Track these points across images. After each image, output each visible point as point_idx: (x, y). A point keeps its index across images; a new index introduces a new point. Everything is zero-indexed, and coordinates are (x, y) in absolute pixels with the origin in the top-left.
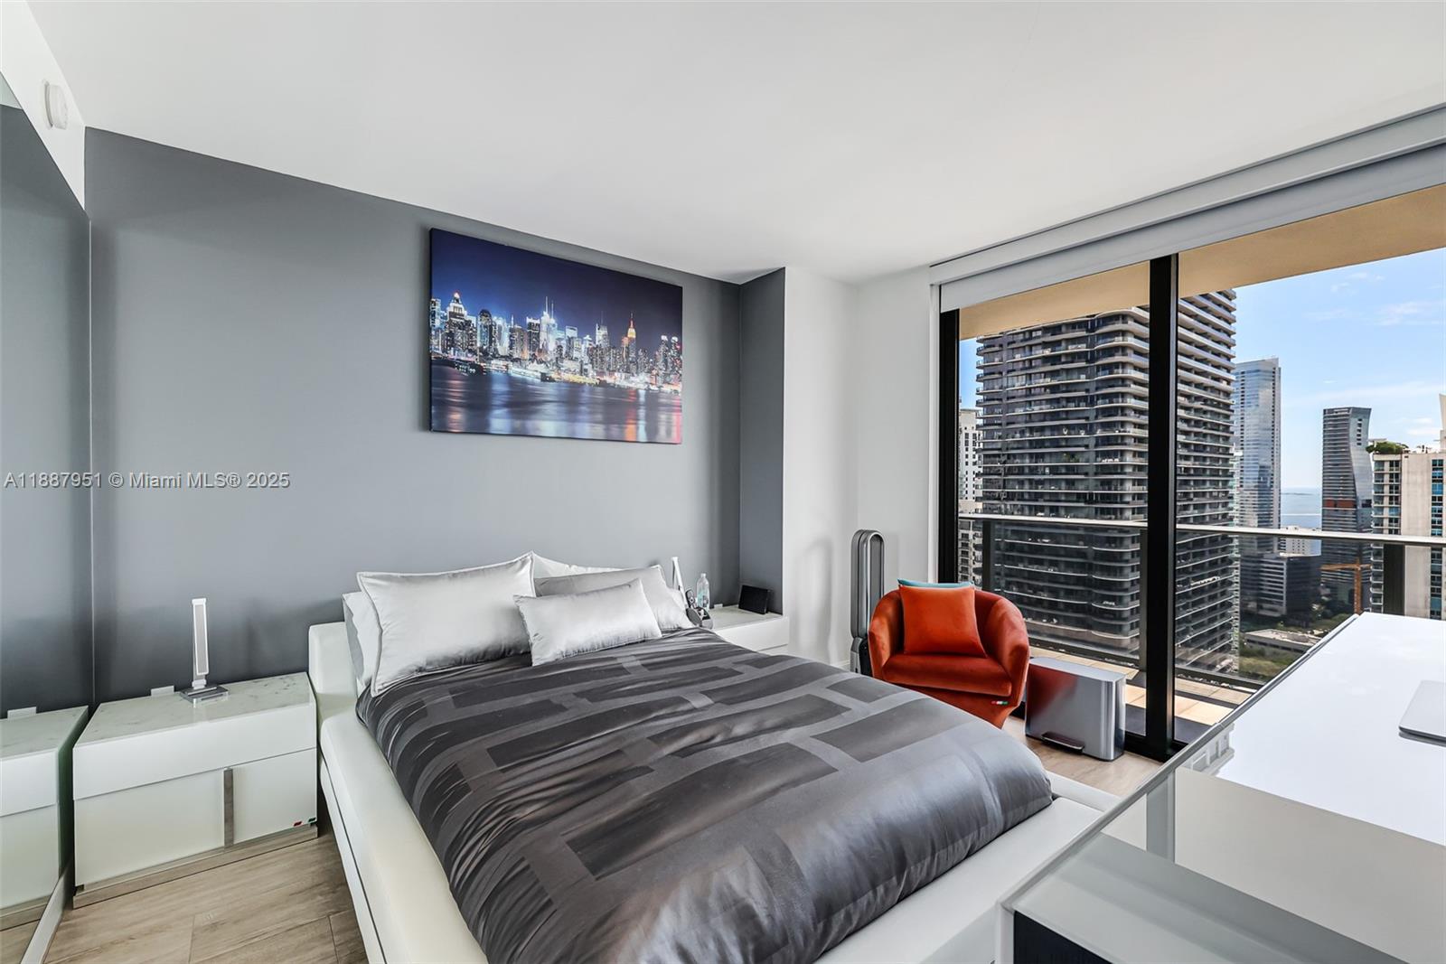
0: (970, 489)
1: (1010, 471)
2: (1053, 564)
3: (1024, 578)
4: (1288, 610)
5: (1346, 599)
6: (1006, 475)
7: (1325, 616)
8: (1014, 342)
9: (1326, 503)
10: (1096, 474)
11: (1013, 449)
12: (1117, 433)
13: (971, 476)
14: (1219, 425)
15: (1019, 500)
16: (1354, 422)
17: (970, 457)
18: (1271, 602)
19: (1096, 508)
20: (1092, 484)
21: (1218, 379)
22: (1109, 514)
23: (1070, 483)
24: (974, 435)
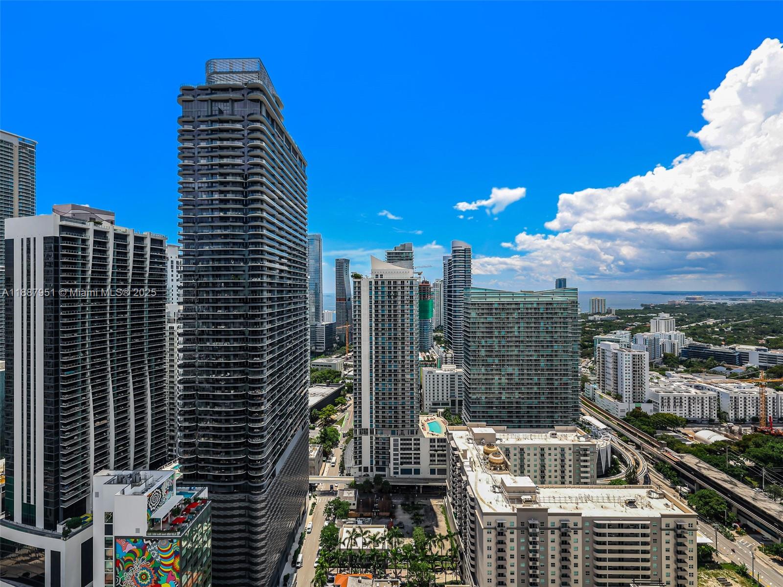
0: (175, 297)
1: (200, 285)
2: (227, 340)
3: (210, 351)
4: (326, 348)
5: (343, 341)
6: (198, 287)
7: (338, 349)
8: (202, 205)
9: (337, 300)
10: (249, 287)
11: (202, 271)
12: (259, 264)
13: (175, 288)
14: (302, 263)
15: (206, 303)
16: (345, 265)
17: (175, 276)
18: (320, 346)
19: (249, 306)
20: (247, 292)
21: (301, 240)
22: (256, 309)
23: (236, 292)
24: (177, 262)
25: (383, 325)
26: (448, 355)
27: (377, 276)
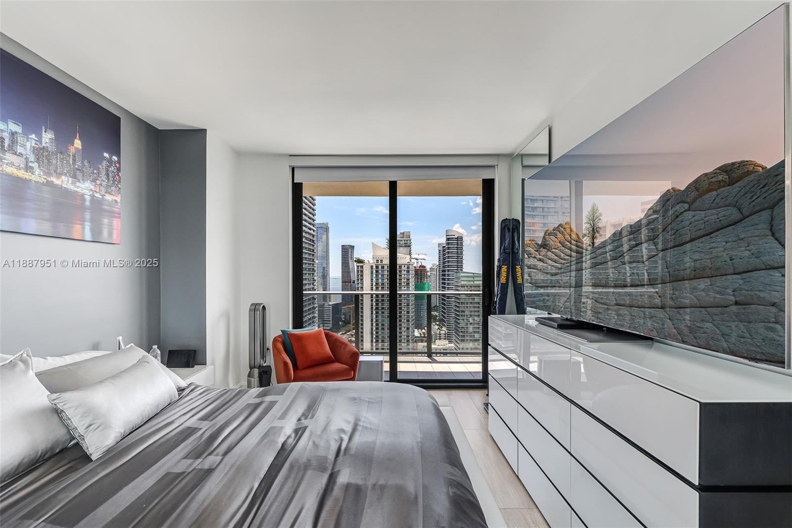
4: (332, 326)
5: (348, 319)
7: (343, 326)
9: (343, 282)
14: (310, 249)
16: (350, 250)
18: (327, 323)
21: (310, 229)
25: (383, 304)
26: (441, 332)
27: (378, 261)
